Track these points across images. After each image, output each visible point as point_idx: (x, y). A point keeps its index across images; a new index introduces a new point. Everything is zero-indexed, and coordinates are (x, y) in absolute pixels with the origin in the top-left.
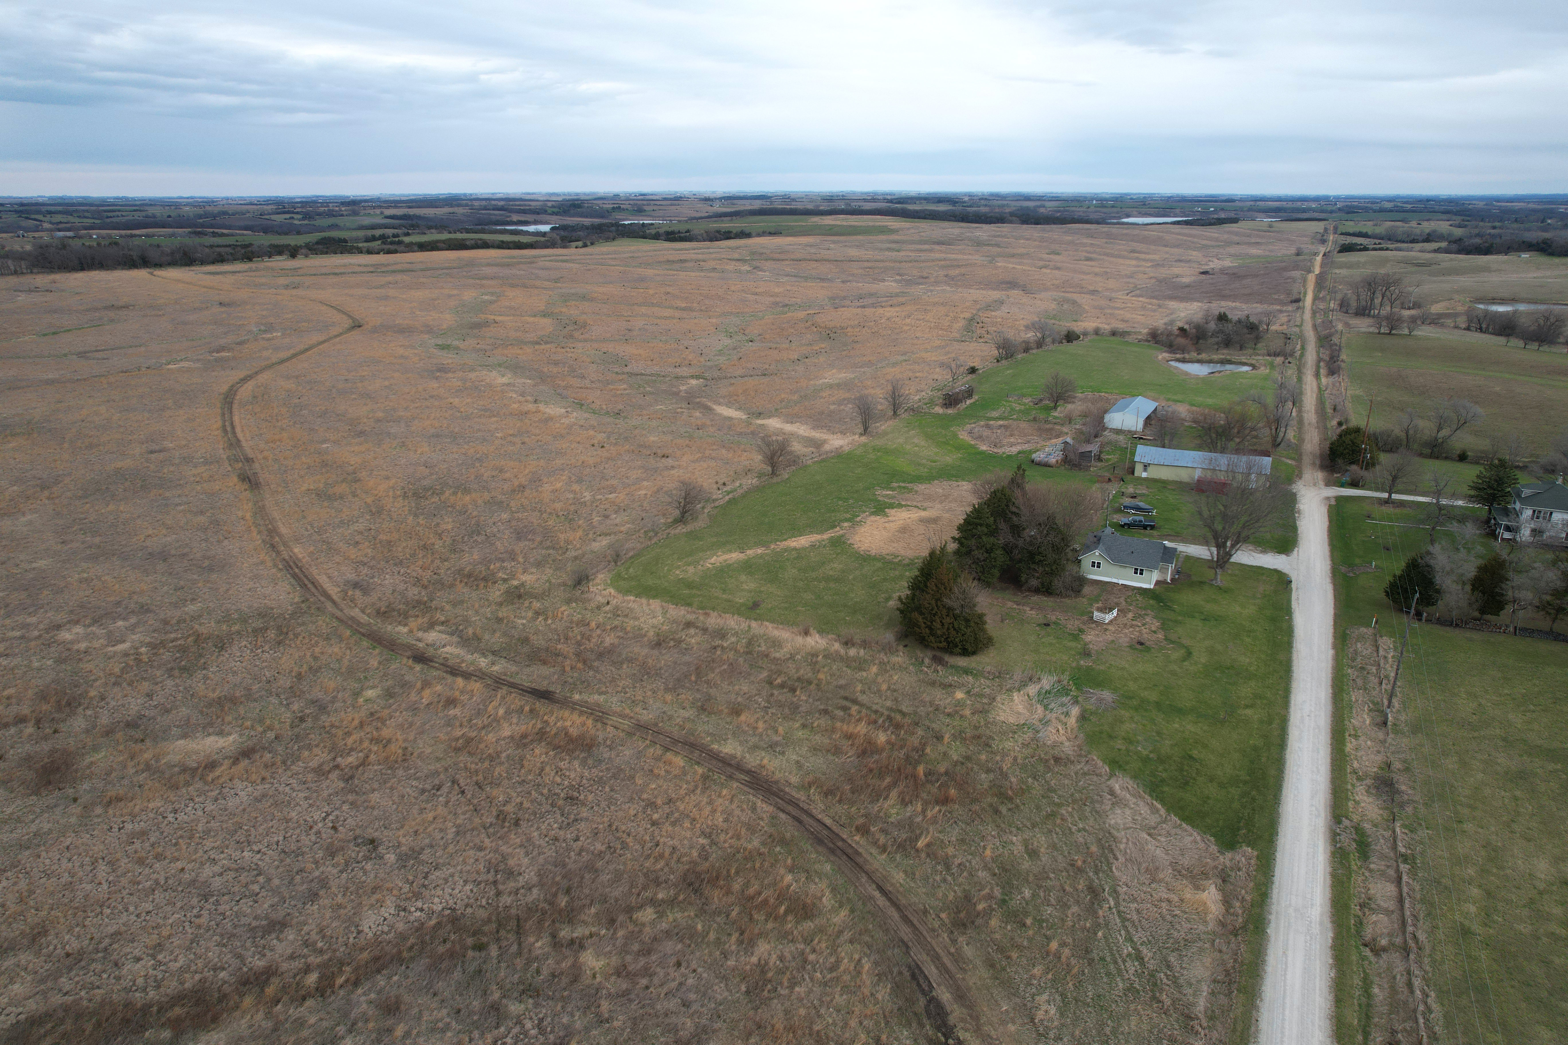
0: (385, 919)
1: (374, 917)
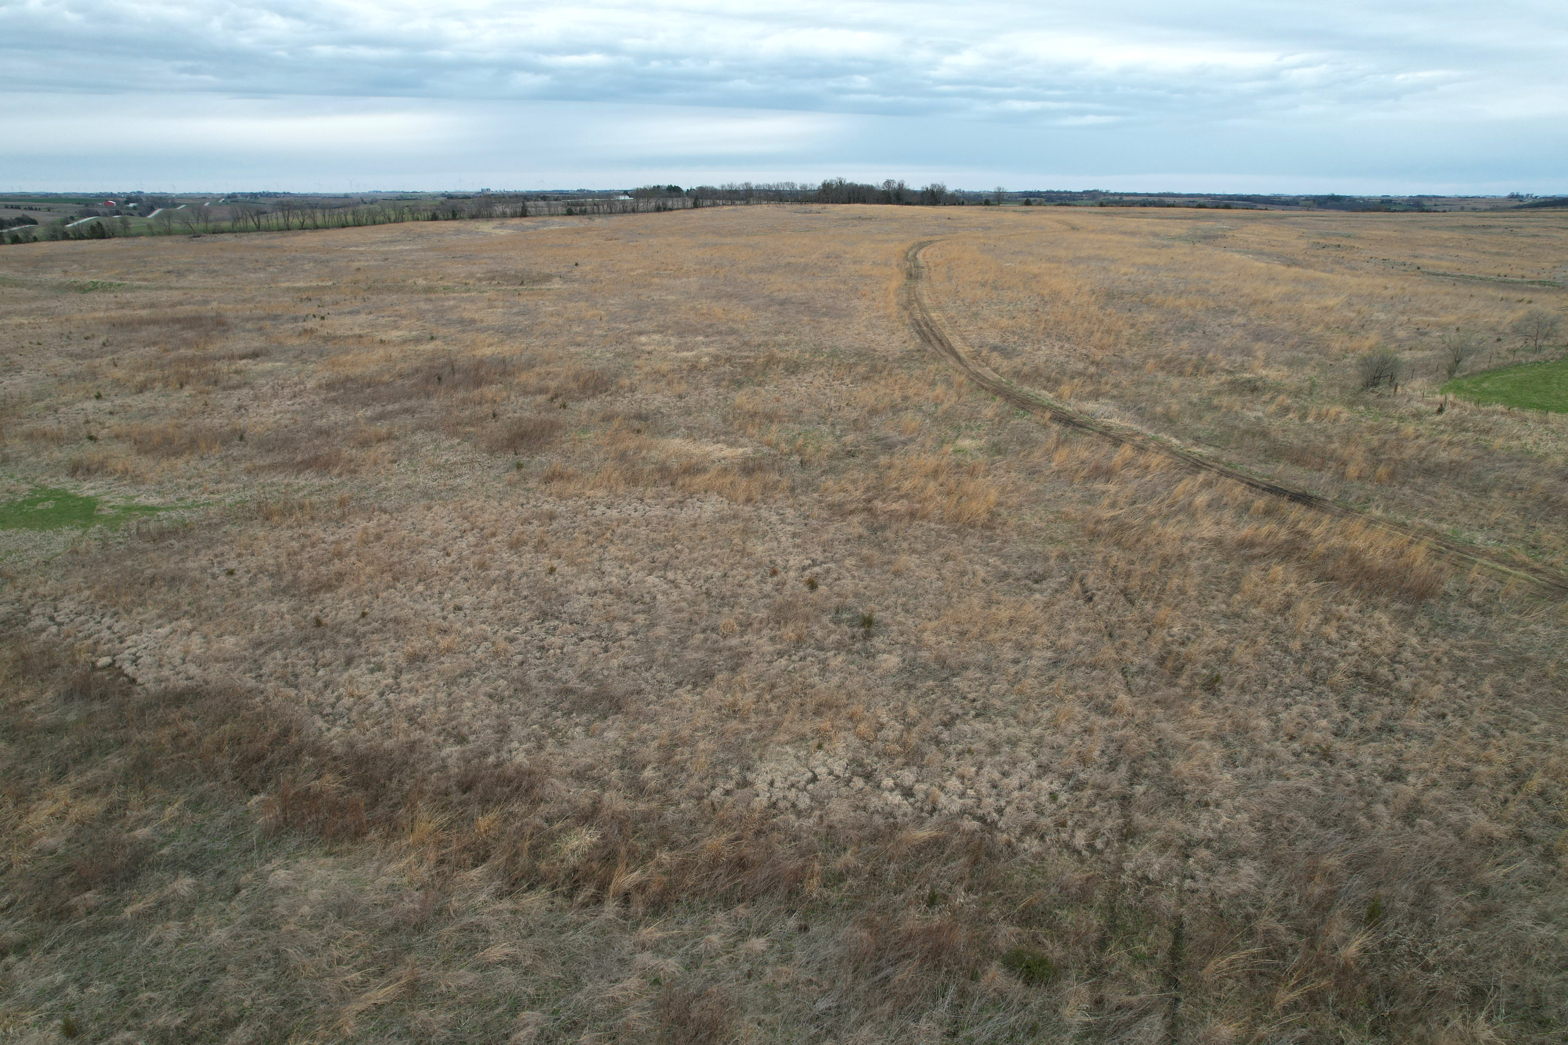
0: (814, 779)
1: (790, 764)
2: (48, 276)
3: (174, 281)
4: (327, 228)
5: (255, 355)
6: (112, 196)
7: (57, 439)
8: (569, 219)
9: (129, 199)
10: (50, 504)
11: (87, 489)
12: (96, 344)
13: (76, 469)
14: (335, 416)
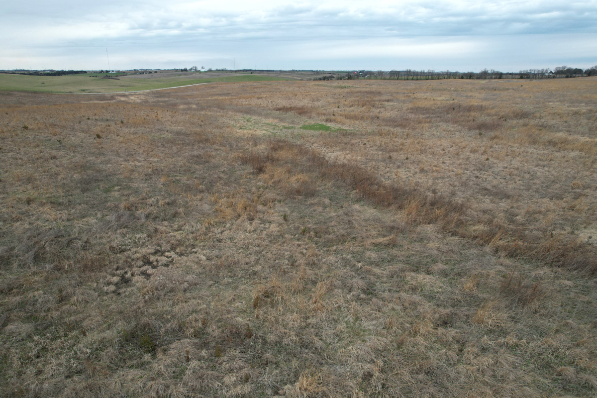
2: (334, 84)
3: (368, 86)
4: (421, 80)
5: (388, 101)
6: (356, 71)
7: (324, 114)
8: (521, 80)
9: (361, 72)
10: (318, 127)
11: (329, 124)
12: (341, 96)
13: (327, 120)
14: (412, 116)
